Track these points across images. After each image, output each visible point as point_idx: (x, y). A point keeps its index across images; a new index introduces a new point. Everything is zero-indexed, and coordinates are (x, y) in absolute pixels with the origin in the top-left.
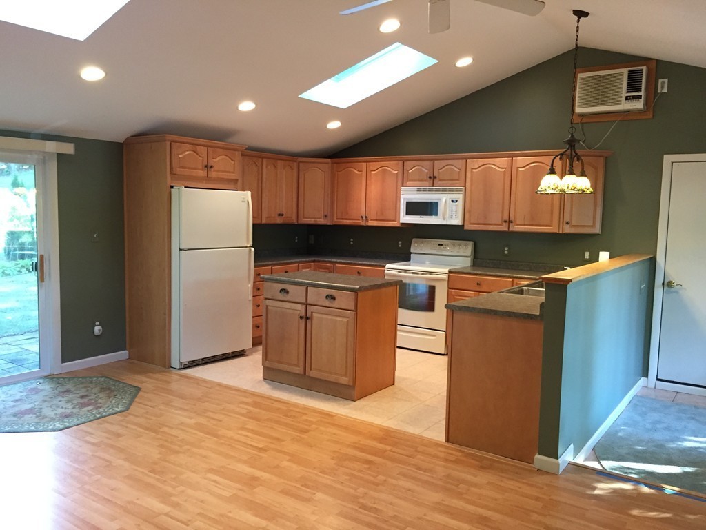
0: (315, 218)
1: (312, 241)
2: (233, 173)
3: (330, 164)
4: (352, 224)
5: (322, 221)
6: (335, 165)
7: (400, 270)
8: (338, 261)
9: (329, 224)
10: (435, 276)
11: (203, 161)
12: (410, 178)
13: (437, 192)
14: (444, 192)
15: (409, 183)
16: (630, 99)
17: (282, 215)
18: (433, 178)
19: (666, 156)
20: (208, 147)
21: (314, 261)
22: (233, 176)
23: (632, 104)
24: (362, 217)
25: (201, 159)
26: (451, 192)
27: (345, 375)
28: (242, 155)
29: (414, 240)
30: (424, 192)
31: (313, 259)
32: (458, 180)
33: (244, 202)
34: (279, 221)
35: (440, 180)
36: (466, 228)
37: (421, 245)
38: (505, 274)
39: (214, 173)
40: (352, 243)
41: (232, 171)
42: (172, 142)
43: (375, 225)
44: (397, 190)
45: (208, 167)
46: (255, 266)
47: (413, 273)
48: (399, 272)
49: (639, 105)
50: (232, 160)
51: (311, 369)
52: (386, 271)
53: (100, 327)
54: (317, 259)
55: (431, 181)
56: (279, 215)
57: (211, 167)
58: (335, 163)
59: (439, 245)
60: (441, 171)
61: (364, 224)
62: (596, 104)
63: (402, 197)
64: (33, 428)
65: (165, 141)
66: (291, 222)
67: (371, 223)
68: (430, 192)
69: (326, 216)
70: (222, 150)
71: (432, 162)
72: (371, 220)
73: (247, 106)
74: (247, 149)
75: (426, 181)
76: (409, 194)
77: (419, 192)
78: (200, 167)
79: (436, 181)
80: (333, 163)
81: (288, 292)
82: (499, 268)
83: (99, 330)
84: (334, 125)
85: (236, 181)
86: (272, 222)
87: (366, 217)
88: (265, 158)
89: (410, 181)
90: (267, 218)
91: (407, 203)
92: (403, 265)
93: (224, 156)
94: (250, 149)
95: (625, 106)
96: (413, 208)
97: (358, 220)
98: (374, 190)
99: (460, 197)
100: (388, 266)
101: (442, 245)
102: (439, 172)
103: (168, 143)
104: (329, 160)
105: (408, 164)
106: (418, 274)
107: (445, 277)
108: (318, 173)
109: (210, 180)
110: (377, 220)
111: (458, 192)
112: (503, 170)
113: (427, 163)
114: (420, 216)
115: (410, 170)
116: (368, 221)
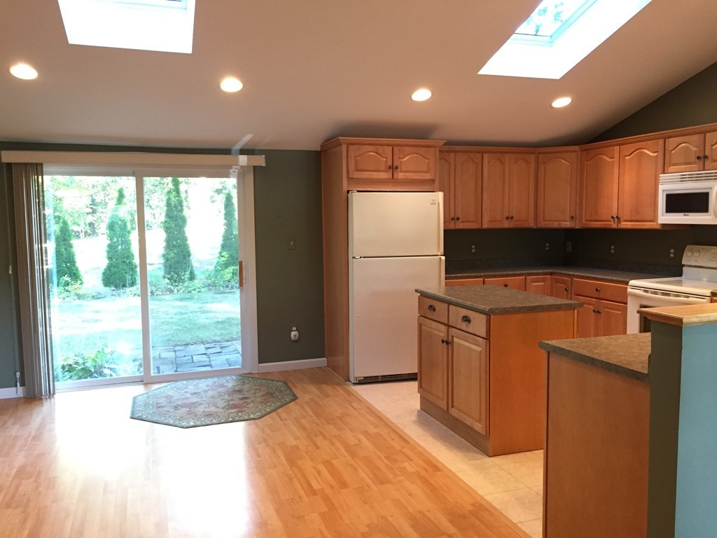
0: (558, 221)
1: (569, 249)
2: (427, 172)
3: (579, 153)
4: (603, 226)
5: (568, 224)
6: (584, 152)
7: (646, 290)
8: (576, 274)
9: (577, 227)
10: (689, 299)
11: (386, 162)
12: (673, 162)
13: (708, 178)
15: (672, 168)
17: (512, 218)
18: (702, 158)
20: (393, 146)
21: (551, 274)
22: (428, 176)
24: (612, 217)
25: (384, 159)
27: (479, 421)
28: (440, 151)
29: (688, 247)
30: (692, 179)
31: (550, 271)
33: (435, 204)
34: (506, 225)
35: (714, 160)
37: (696, 254)
39: (400, 174)
40: (612, 251)
41: (426, 170)
42: (349, 144)
43: (629, 227)
44: (656, 178)
45: (393, 168)
46: (446, 278)
47: (663, 294)
48: (645, 291)
50: (425, 158)
51: (452, 407)
52: (629, 290)
53: (296, 333)
54: (554, 271)
55: (702, 162)
56: (507, 218)
57: (397, 168)
58: (586, 150)
60: (714, 147)
61: (616, 227)
63: (661, 188)
64: (171, 422)
65: (341, 145)
66: (526, 225)
67: (625, 225)
68: (698, 178)
69: (572, 218)
70: (411, 148)
71: (702, 135)
72: (625, 221)
73: (422, 95)
74: (445, 144)
75: (694, 163)
76: (671, 183)
77: (682, 180)
78: (383, 169)
79: (707, 163)
80: (582, 151)
81: (434, 310)
83: (295, 336)
84: (562, 102)
85: (433, 181)
86: (498, 226)
87: (617, 217)
88: (486, 152)
89: (673, 165)
90: (490, 221)
91: (668, 196)
92: (657, 283)
93: (414, 155)
94: (449, 143)
96: (676, 203)
97: (610, 221)
98: (629, 180)
100: (632, 282)
102: (711, 149)
103: (344, 147)
104: (576, 148)
105: (672, 142)
106: (668, 295)
108: (564, 165)
109: (395, 182)
110: (631, 221)
113: (695, 138)
114: (683, 214)
115: (674, 149)
116: (620, 223)
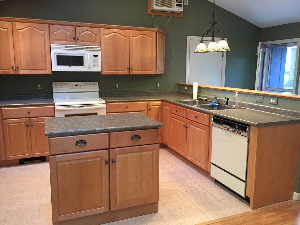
8: (3, 105)
10: (97, 107)
12: (56, 38)
13: (82, 49)
14: (87, 49)
16: (178, 6)
18: (76, 39)
19: (188, 37)
23: (179, 9)
24: (13, 68)
26: (92, 50)
29: (54, 83)
30: (71, 49)
32: (94, 42)
35: (82, 41)
36: (103, 73)
37: (62, 86)
38: (141, 100)
43: (25, 73)
44: (45, 46)
49: (181, 10)
55: (75, 41)
59: (75, 85)
60: (81, 35)
61: (15, 73)
62: (162, 6)
63: (53, 51)
67: (22, 72)
68: (76, 49)
71: (74, 27)
75: (70, 41)
76: (59, 49)
77: (66, 48)
79: (78, 42)
81: (85, 143)
82: (115, 96)
87: (16, 67)
89: (56, 40)
95: (175, 9)
96: (62, 60)
97: (8, 70)
99: (99, 53)
100: (56, 104)
101: (77, 85)
107: (105, 106)
111: (97, 50)
112: (124, 37)
113: (70, 28)
114: (69, 66)
115: (56, 31)
116: (19, 71)
